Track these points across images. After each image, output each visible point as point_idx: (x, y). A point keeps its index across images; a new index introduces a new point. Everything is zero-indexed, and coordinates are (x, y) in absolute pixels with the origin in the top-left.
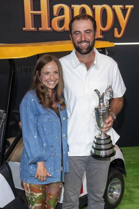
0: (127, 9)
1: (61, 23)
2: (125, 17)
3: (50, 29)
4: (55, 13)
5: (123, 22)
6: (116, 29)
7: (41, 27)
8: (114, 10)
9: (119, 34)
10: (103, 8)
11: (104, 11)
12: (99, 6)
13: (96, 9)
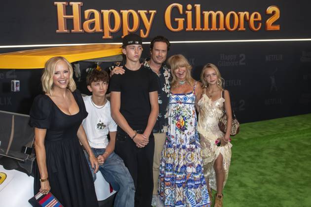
0: (151, 14)
1: (92, 25)
2: (149, 20)
3: (81, 30)
4: (86, 16)
5: (148, 24)
6: (142, 30)
7: (73, 29)
8: (139, 15)
9: (145, 34)
10: (129, 13)
11: (130, 16)
12: (126, 11)
13: (123, 14)
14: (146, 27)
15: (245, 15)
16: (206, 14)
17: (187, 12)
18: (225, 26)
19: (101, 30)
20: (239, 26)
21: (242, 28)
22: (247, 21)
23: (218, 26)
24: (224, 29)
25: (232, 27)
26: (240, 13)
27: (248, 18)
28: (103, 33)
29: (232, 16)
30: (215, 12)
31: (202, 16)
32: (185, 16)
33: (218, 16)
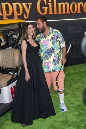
0: (29, 5)
2: (28, 9)
5: (28, 11)
6: (24, 15)
8: (22, 5)
9: (26, 17)
10: (17, 4)
11: (18, 6)
12: (15, 3)
13: (13, 5)
14: (27, 12)
15: (81, 4)
16: (60, 4)
17: (49, 3)
18: (70, 11)
19: (1, 15)
20: (77, 11)
21: (79, 12)
22: (82, 8)
23: (66, 11)
24: (70, 13)
25: (74, 12)
26: (78, 3)
27: (82, 6)
28: (3, 16)
29: (74, 5)
30: (64, 3)
31: (57, 5)
32: (48, 6)
33: (66, 5)
